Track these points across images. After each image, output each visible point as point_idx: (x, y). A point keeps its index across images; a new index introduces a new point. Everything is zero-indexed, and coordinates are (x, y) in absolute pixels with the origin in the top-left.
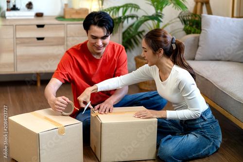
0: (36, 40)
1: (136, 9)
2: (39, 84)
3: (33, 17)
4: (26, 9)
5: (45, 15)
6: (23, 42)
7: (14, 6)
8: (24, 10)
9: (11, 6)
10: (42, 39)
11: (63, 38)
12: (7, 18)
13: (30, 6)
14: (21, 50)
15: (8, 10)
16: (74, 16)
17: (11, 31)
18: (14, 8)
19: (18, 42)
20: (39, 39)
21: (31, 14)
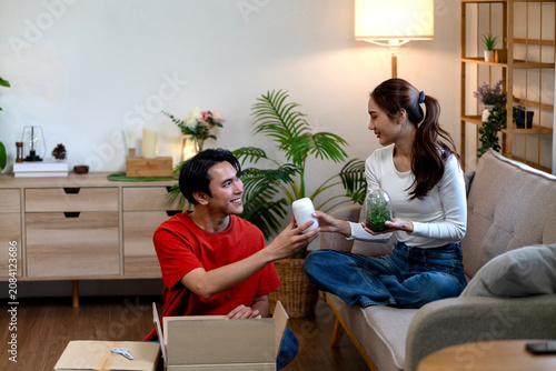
0: (64, 216)
1: (255, 158)
2: (76, 304)
3: (66, 175)
4: (54, 158)
5: (91, 170)
6: (39, 220)
7: (33, 153)
8: (50, 161)
9: (26, 153)
10: (76, 214)
11: (116, 214)
12: (16, 175)
13: (60, 152)
14: (36, 237)
15: (19, 160)
16: (143, 173)
17: (15, 198)
18: (33, 158)
19: (28, 220)
20: (69, 215)
21: (62, 168)
